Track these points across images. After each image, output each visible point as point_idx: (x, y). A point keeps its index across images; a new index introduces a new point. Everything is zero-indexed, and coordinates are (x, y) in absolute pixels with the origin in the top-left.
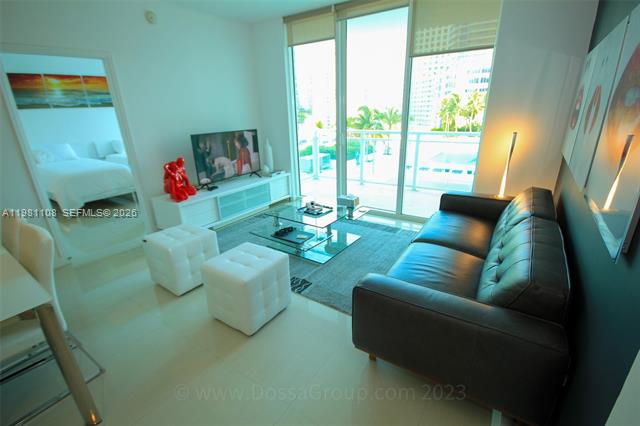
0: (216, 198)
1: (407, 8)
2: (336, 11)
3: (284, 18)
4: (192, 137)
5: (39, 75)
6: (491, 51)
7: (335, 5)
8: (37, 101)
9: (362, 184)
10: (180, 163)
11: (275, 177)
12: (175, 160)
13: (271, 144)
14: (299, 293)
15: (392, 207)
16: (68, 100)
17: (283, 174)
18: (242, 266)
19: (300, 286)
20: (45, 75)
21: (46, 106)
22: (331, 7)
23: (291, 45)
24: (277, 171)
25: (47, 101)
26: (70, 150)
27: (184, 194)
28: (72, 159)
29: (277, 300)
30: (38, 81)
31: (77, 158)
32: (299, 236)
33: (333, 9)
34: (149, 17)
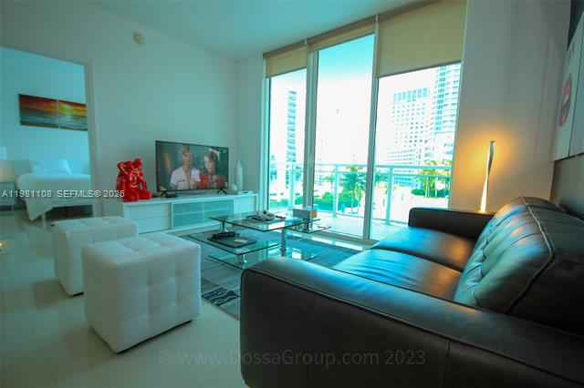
0: (170, 204)
1: (373, 35)
2: (310, 44)
3: (264, 54)
4: (157, 142)
5: (55, 101)
6: (459, 66)
7: (308, 39)
8: (47, 121)
9: (334, 216)
10: (137, 163)
11: (241, 195)
12: (133, 161)
13: (241, 164)
14: (218, 305)
15: (359, 233)
16: (76, 123)
17: (250, 194)
18: (130, 251)
19: (224, 298)
20: (60, 101)
21: (55, 126)
22: (303, 41)
23: (269, 76)
24: (245, 190)
25: (57, 122)
26: (66, 165)
27: (135, 195)
28: (65, 172)
29: (174, 305)
30: (51, 104)
31: (70, 172)
32: (236, 241)
33: (306, 43)
34: (137, 38)
